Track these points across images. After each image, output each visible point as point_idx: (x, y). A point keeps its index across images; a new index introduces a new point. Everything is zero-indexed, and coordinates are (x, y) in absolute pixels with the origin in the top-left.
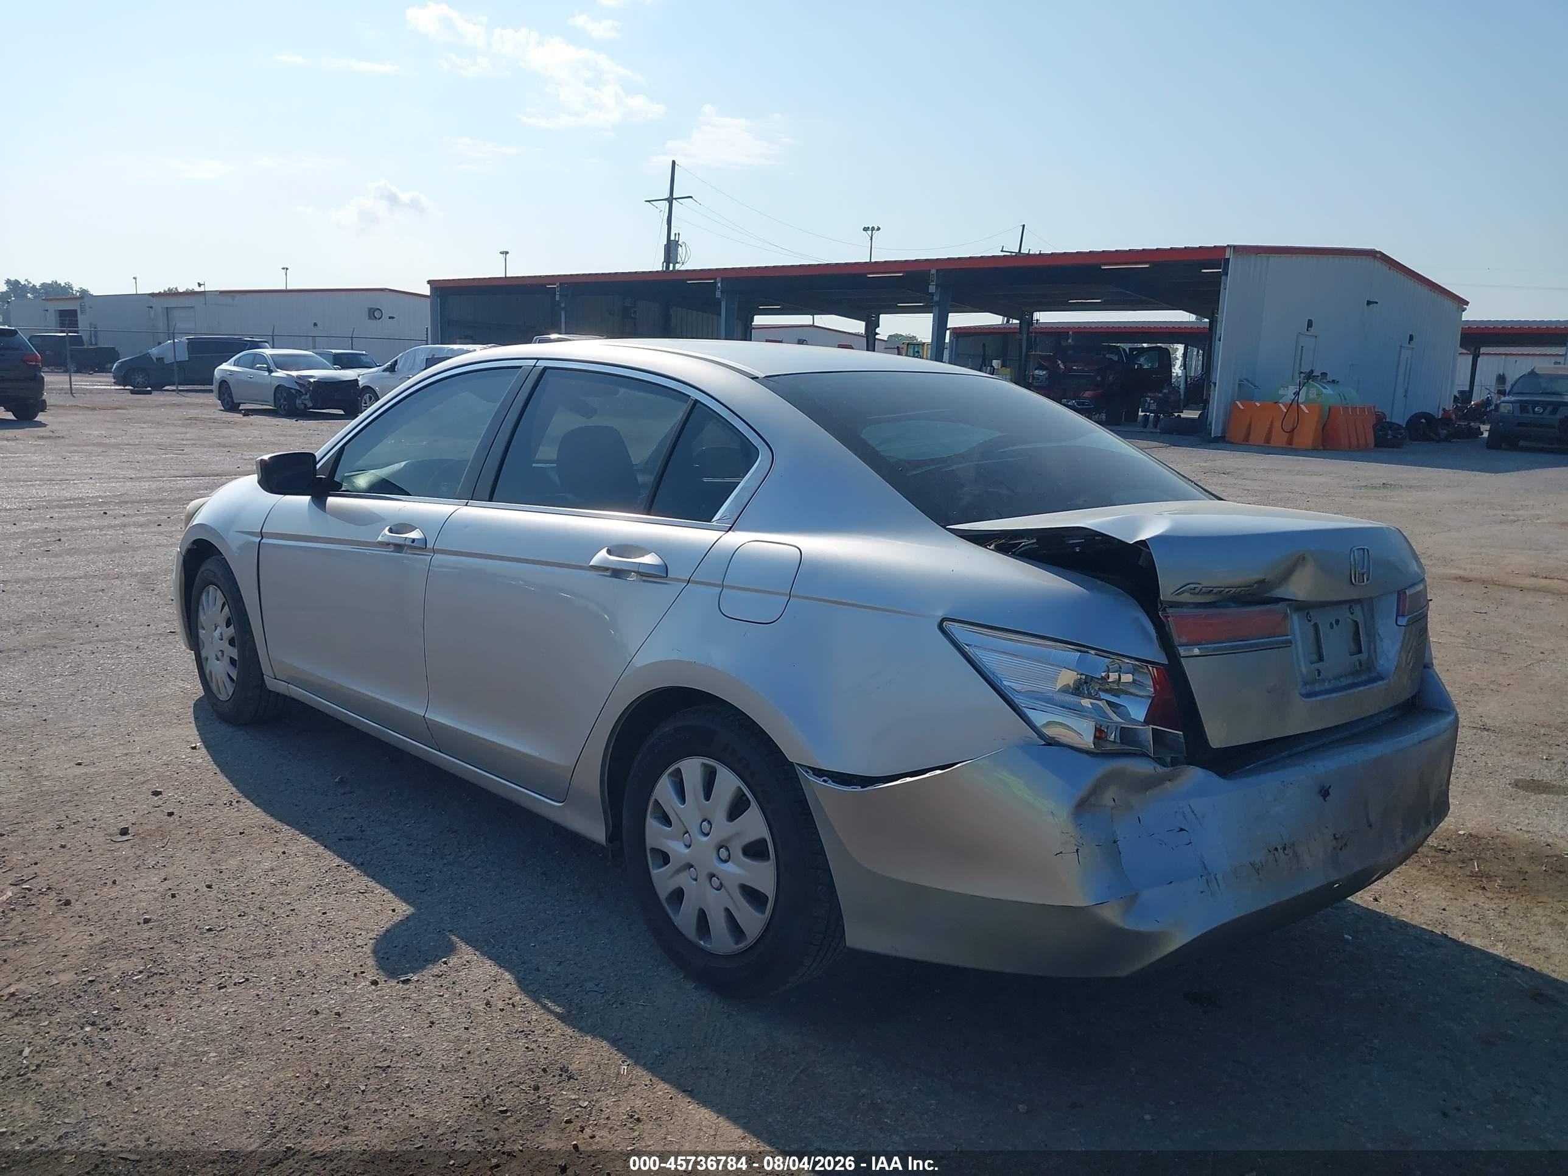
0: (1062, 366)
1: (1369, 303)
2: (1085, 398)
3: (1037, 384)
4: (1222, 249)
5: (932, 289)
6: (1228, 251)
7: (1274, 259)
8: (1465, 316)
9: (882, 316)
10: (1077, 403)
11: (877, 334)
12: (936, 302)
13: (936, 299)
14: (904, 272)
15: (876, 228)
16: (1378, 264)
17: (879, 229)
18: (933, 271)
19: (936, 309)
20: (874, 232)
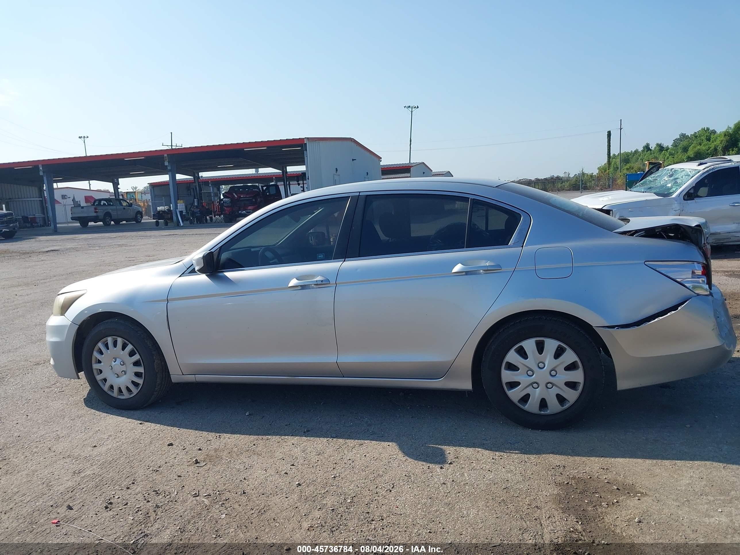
0: (236, 196)
1: (353, 160)
2: (250, 210)
3: (226, 205)
4: (303, 139)
5: (166, 163)
6: (305, 140)
7: (322, 143)
8: (382, 163)
9: (120, 180)
10: (246, 212)
11: (119, 188)
12: (169, 170)
13: (169, 168)
14: (144, 157)
15: (86, 137)
16: (353, 144)
17: (87, 137)
18: (166, 155)
19: (170, 173)
20: (85, 139)
